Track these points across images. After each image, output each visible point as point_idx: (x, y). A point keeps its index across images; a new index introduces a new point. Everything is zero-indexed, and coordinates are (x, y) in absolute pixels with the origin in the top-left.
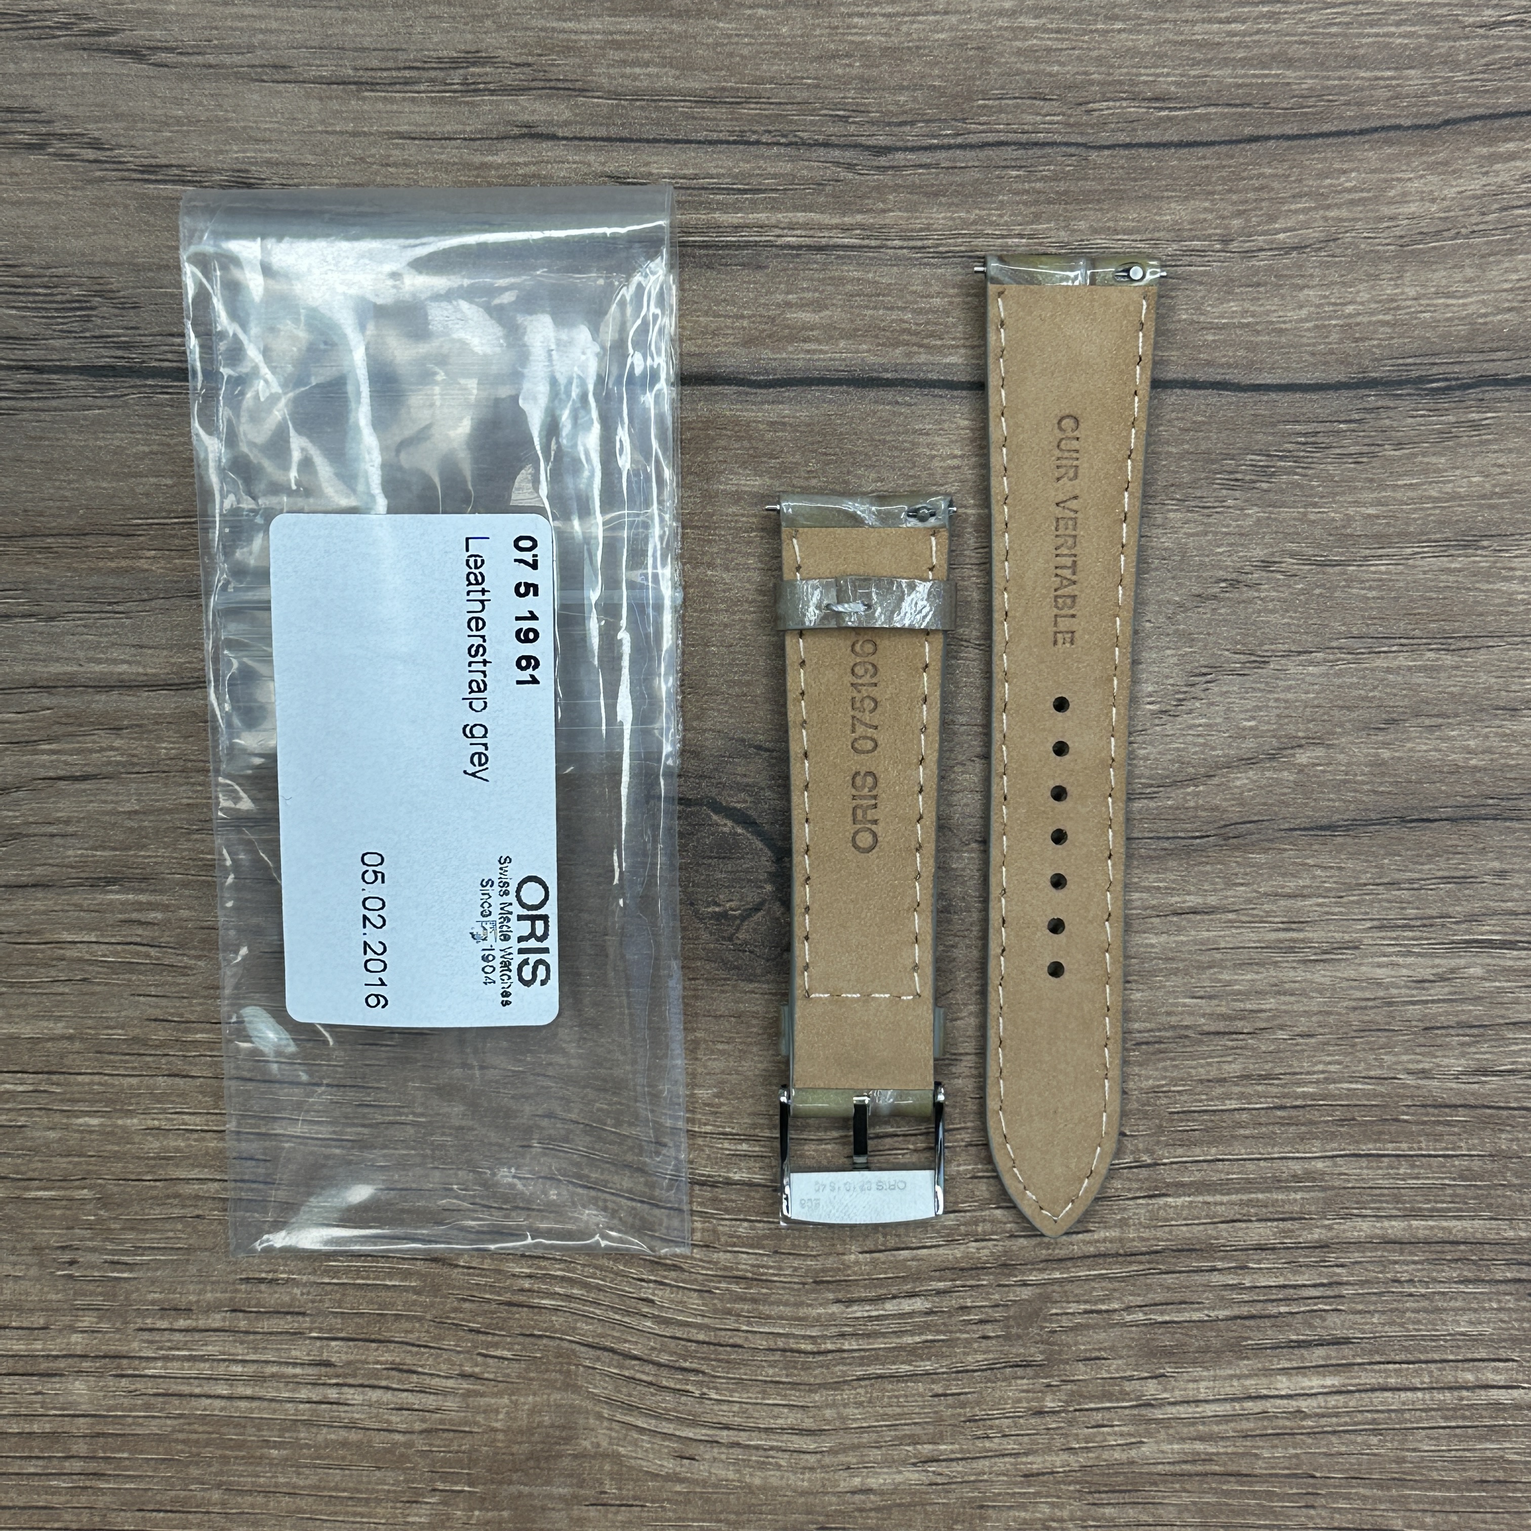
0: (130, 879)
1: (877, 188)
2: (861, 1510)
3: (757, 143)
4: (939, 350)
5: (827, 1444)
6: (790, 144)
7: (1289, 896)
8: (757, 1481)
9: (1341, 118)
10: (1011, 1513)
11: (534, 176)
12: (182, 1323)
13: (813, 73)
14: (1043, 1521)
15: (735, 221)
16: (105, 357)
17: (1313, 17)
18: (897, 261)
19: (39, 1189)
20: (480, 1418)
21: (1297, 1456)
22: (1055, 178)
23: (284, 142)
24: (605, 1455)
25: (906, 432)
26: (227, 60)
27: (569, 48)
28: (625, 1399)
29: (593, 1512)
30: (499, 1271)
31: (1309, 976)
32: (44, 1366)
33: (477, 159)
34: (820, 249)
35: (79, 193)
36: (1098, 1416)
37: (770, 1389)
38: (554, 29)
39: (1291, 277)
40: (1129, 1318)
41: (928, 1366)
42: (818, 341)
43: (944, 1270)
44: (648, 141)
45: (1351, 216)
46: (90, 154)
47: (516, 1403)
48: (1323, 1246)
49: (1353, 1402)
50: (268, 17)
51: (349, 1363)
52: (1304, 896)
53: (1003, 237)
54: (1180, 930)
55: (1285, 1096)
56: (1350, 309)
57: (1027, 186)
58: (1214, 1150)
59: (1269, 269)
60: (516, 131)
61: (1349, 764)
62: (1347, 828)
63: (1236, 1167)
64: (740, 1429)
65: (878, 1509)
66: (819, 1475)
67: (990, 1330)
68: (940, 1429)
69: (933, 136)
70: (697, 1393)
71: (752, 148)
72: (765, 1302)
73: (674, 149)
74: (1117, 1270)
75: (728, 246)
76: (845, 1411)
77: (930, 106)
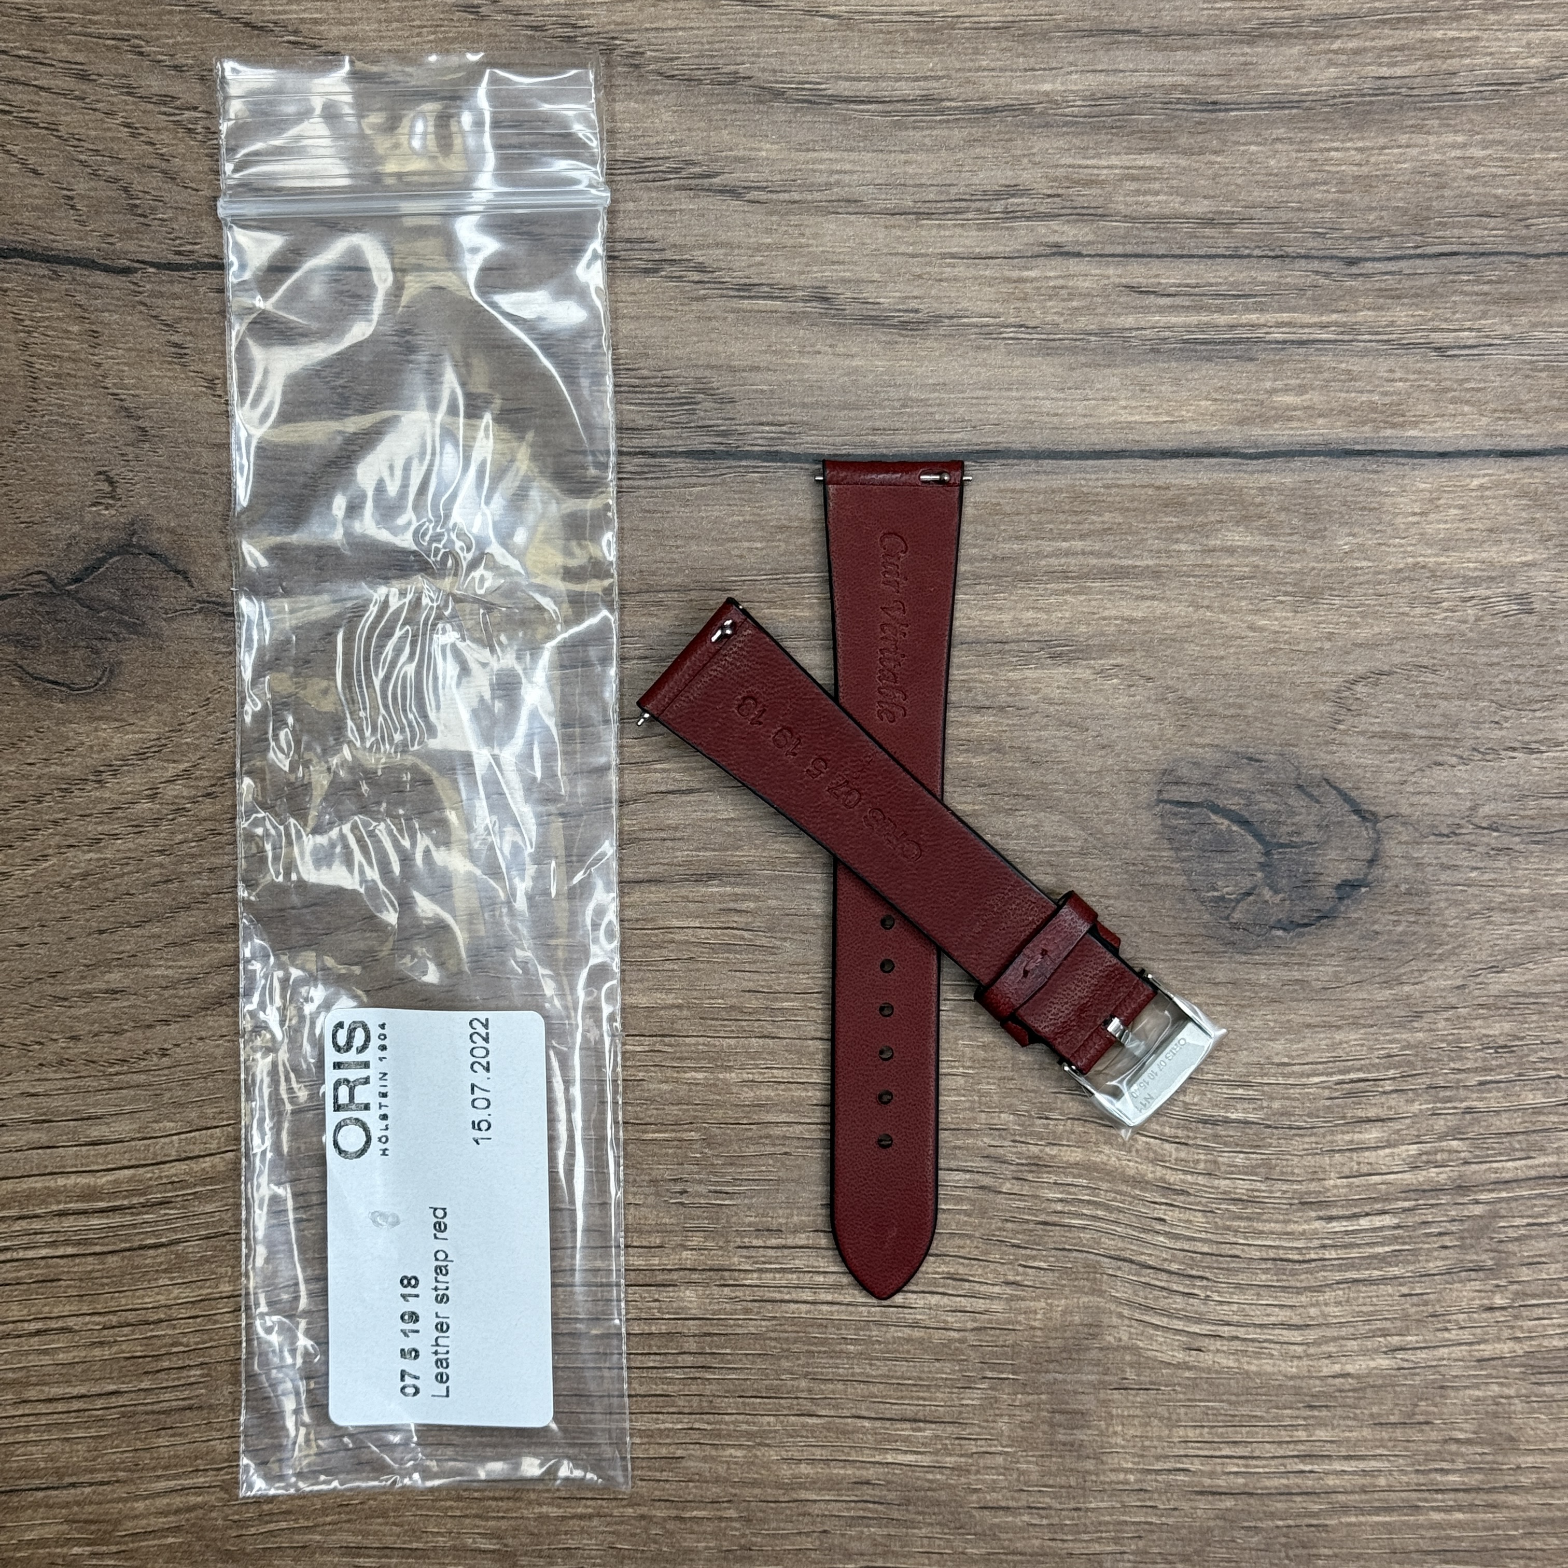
0: (728, 876)
1: (1350, 291)
2: (1341, 1391)
3: (1249, 256)
4: (1402, 425)
5: (1312, 1335)
6: (1277, 257)
8: (1253, 1368)
10: (1468, 1392)
11: (1063, 287)
12: (773, 1242)
13: (1295, 198)
14: (1494, 1398)
15: (1231, 322)
16: (705, 442)
18: (1365, 353)
19: (654, 1132)
20: (1021, 1318)
22: (1499, 282)
23: (855, 263)
24: (1126, 1348)
25: (1374, 492)
26: (809, 198)
27: (1092, 182)
28: (1142, 1301)
29: (1116, 1395)
30: (1036, 1197)
32: (660, 1277)
33: (1015, 274)
34: (1302, 343)
35: (686, 308)
36: (1539, 1312)
37: (1262, 1292)
38: (1080, 166)
41: (1396, 1271)
42: (1299, 420)
43: (1409, 1191)
44: (1158, 256)
46: (696, 277)
47: (1051, 1305)
50: (842, 160)
53: (1455, 330)
57: (1476, 288)
60: (1049, 251)
64: (1239, 1325)
65: (1354, 1390)
66: (1305, 1362)
67: (1446, 1241)
68: (1407, 1323)
69: (1397, 248)
70: (1203, 1295)
71: (1246, 261)
72: (1258, 1220)
73: (1180, 263)
74: (1556, 1190)
75: (1224, 342)
76: (1327, 1310)
77: (1395, 223)
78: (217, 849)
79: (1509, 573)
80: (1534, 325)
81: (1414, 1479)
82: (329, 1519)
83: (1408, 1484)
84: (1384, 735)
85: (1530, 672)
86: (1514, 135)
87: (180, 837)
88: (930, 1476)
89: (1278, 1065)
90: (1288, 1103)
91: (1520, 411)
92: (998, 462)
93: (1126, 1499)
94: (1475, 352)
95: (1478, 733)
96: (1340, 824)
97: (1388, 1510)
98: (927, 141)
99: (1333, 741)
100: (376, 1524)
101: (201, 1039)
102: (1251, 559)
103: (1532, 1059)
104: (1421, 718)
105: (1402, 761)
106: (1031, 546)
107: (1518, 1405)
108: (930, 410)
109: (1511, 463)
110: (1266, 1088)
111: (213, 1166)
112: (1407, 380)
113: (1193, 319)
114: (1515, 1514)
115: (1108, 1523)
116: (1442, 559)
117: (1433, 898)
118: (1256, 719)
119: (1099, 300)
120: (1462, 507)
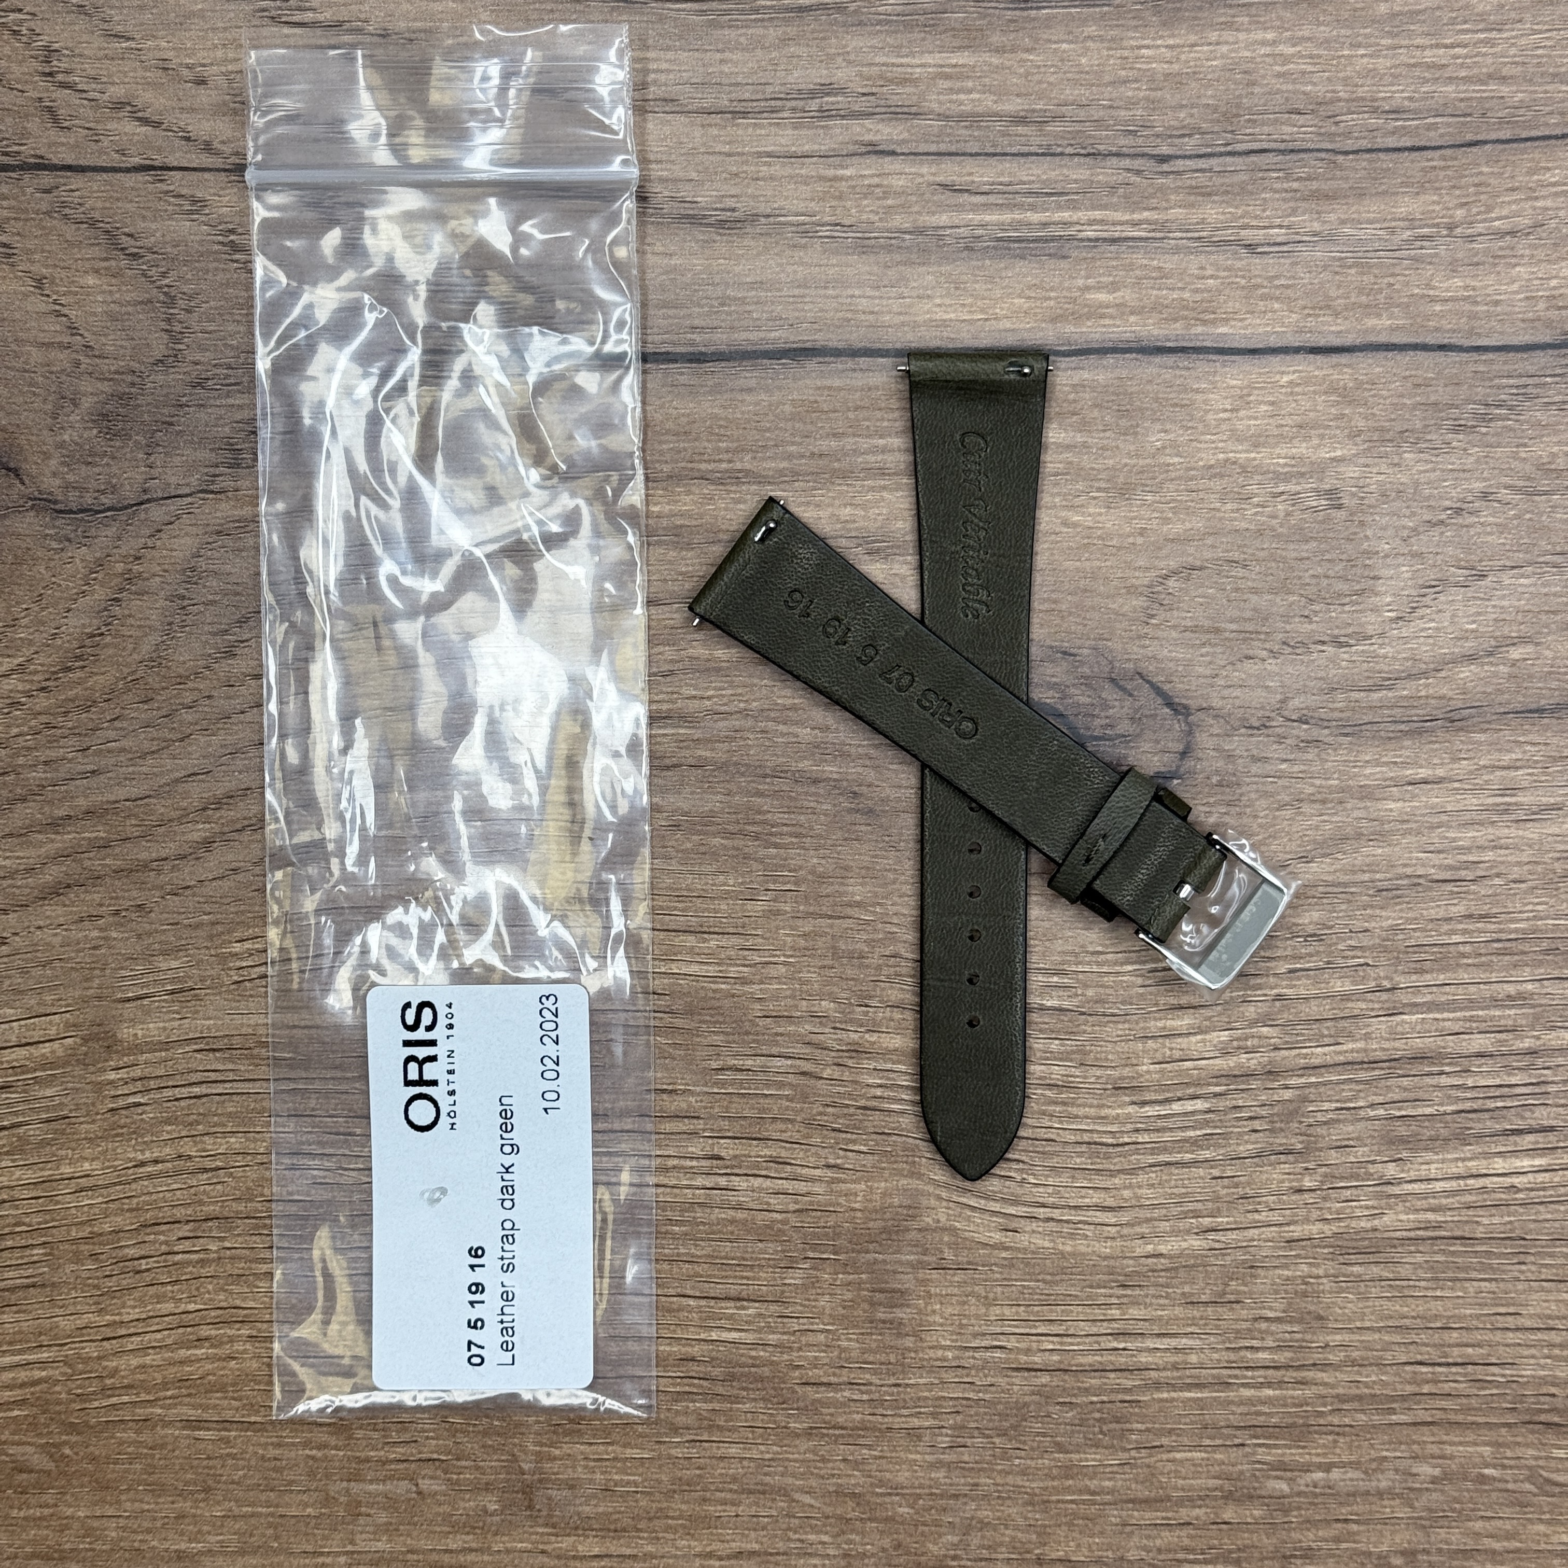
1: (1161, 189)
2: (1153, 1271)
3: (1062, 154)
4: (1213, 322)
5: (1125, 1217)
6: (1089, 155)
7: (1504, 768)
8: (1068, 1249)
9: (1547, 124)
10: (1277, 1272)
11: (877, 186)
13: (1107, 96)
14: (1303, 1278)
15: (1044, 220)
17: (1523, 41)
18: (1177, 250)
20: (842, 1200)
21: (1510, 1222)
22: (1309, 179)
23: (672, 162)
24: (944, 1229)
25: (1185, 391)
27: (906, 80)
29: (935, 1275)
30: (856, 1082)
31: (1521, 833)
33: (831, 173)
34: (1114, 241)
36: (1347, 1193)
37: (1078, 1174)
38: (893, 65)
39: (1504, 257)
40: (1372, 1113)
41: (1207, 1154)
42: (1112, 317)
43: (1220, 1077)
44: (971, 155)
45: (1555, 205)
47: (871, 1188)
48: (1532, 1052)
49: (1557, 1178)
51: (735, 1157)
52: (1517, 768)
53: (1265, 227)
54: (1414, 797)
55: (1501, 931)
56: (1554, 283)
57: (1285, 185)
58: (1442, 977)
59: (1486, 251)
60: (863, 149)
61: (1554, 658)
62: (1552, 711)
63: (1460, 990)
64: (1054, 1207)
65: (1166, 1270)
66: (1119, 1243)
67: (1257, 1125)
68: (1218, 1205)
69: (1207, 146)
70: (1019, 1178)
71: (1058, 159)
72: (1073, 1105)
73: (993, 161)
74: (1362, 1075)
75: (1037, 240)
76: (1140, 1192)
77: (1205, 121)
78: (52, 742)
79: (1319, 469)
80: (1343, 222)
81: (1226, 1356)
82: (169, 1393)
83: (1219, 1361)
84: (1195, 629)
85: (1339, 567)
86: (1324, 31)
87: (15, 731)
88: (753, 1353)
89: (1094, 953)
90: (1101, 990)
91: (1328, 307)
92: (815, 360)
93: (944, 1375)
94: (1285, 248)
95: (1288, 627)
96: (1154, 716)
97: (1199, 1386)
98: (742, 39)
99: (1145, 636)
100: (215, 1398)
101: (39, 928)
102: (1065, 455)
103: (1340, 947)
104: (1231, 613)
105: (1213, 654)
106: (849, 442)
107: (1326, 1284)
108: (748, 308)
109: (1319, 358)
110: (1081, 976)
111: (53, 1052)
112: (1217, 277)
113: (1007, 217)
114: (1323, 1391)
115: (926, 1398)
116: (1253, 455)
117: (1244, 789)
118: (1070, 614)
119: (914, 198)
120: (1272, 403)
